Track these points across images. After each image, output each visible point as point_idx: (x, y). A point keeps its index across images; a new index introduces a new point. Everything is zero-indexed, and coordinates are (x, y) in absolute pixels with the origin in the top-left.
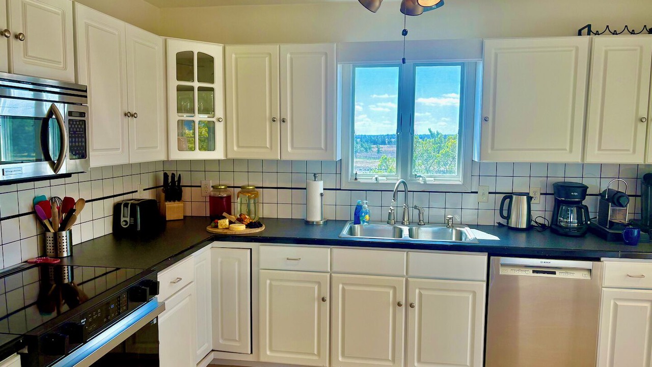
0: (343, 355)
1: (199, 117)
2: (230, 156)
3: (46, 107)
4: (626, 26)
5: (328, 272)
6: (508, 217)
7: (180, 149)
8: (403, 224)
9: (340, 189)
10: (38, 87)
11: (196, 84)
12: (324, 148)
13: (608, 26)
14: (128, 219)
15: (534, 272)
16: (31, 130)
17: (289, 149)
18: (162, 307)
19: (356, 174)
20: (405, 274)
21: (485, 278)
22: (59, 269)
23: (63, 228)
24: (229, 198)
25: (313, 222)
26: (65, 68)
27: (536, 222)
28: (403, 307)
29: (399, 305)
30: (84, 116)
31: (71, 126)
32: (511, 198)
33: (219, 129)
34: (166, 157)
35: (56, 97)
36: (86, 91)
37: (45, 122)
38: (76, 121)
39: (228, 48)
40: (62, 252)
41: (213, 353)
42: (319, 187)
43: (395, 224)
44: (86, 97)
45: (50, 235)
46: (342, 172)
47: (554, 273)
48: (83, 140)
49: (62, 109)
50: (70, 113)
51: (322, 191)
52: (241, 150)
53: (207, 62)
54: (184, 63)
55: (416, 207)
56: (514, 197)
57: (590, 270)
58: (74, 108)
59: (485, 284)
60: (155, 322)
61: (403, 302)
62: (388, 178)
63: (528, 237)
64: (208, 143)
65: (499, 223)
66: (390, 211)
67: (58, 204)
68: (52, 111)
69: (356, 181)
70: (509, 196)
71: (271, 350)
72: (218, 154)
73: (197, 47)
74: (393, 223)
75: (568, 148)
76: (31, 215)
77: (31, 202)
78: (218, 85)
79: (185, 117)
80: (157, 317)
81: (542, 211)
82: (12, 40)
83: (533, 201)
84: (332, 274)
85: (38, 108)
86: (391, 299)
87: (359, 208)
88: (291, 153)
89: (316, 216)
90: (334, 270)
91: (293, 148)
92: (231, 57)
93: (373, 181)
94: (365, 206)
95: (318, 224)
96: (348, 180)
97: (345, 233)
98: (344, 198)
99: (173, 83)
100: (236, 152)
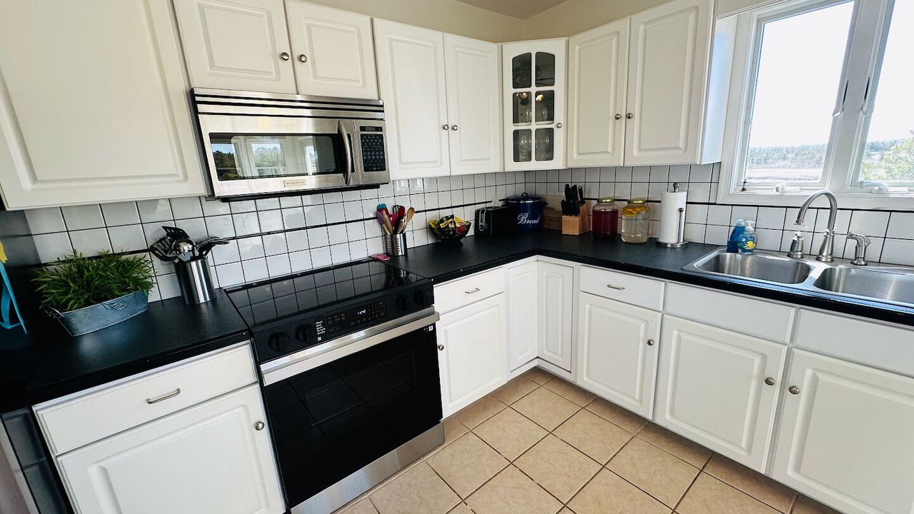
0: (672, 413)
1: (536, 125)
2: (571, 165)
5: (660, 312)
7: (516, 159)
8: (818, 259)
9: (715, 204)
11: (534, 89)
12: (683, 148)
14: (483, 224)
17: (635, 152)
19: (745, 182)
20: (787, 340)
23: (395, 232)
24: (615, 213)
25: (666, 244)
26: (363, 86)
28: (777, 388)
29: (769, 382)
30: (381, 131)
31: (365, 141)
33: (559, 137)
34: (502, 168)
36: (382, 106)
38: (371, 135)
39: (571, 38)
40: (397, 252)
41: (537, 359)
42: (679, 199)
43: (802, 257)
44: (383, 111)
45: (388, 237)
46: (720, 181)
48: (381, 153)
49: (354, 127)
50: (363, 128)
51: (684, 206)
52: (582, 157)
54: (521, 68)
55: (851, 236)
58: (366, 123)
60: (431, 329)
61: (778, 380)
62: (803, 188)
64: (548, 153)
66: (796, 239)
69: (743, 193)
71: (588, 375)
72: (557, 163)
74: (799, 257)
76: (375, 220)
78: (558, 88)
79: (522, 126)
80: (434, 325)
82: (298, 63)
84: (665, 315)
86: (756, 370)
87: (739, 231)
88: (637, 157)
89: (670, 236)
90: (669, 309)
91: (640, 150)
92: (575, 49)
93: (774, 192)
94: (750, 228)
95: (673, 247)
96: (728, 190)
97: (698, 264)
98: (720, 215)
99: (510, 91)
100: (577, 161)
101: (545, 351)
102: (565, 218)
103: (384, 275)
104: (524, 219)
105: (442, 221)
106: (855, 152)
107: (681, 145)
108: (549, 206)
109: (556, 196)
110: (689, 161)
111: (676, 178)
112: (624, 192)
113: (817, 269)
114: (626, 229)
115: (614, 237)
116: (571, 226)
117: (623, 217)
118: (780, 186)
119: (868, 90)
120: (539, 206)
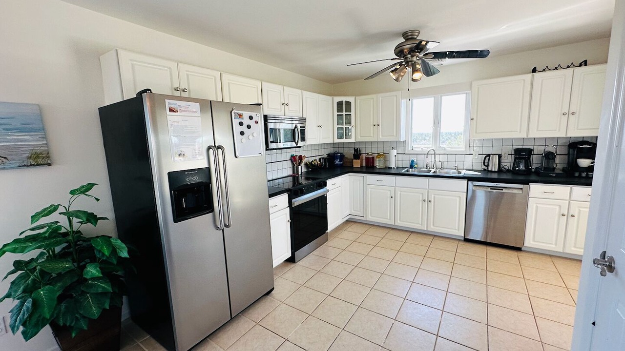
0: (400, 220)
1: (344, 126)
2: (357, 141)
3: (294, 125)
4: (559, 65)
5: (394, 187)
6: (488, 166)
7: (338, 138)
8: (433, 168)
9: (405, 154)
10: (292, 119)
11: (344, 113)
13: (547, 67)
14: (323, 164)
15: (491, 189)
16: (290, 133)
17: (381, 137)
18: (328, 191)
19: (412, 147)
20: (427, 188)
21: (466, 191)
22: (298, 178)
23: (299, 165)
24: (373, 158)
25: (392, 167)
26: (299, 113)
27: (504, 168)
28: (426, 202)
29: (424, 201)
31: (301, 131)
32: (490, 156)
33: (353, 130)
34: (333, 141)
35: (297, 122)
36: (305, 119)
37: (294, 130)
38: (303, 129)
39: (357, 97)
40: (299, 173)
41: (350, 216)
42: (395, 152)
44: (305, 121)
45: (295, 167)
46: (406, 146)
47: (502, 190)
48: (305, 135)
49: (299, 126)
50: (301, 127)
51: (396, 155)
53: (348, 104)
54: (340, 104)
55: (440, 161)
56: (491, 156)
57: (522, 189)
58: (302, 125)
59: (465, 194)
60: (326, 195)
61: (426, 200)
62: (427, 148)
63: (498, 175)
64: (348, 136)
65: (484, 169)
66: (427, 163)
67: (298, 157)
68: (296, 127)
69: (412, 150)
70: (489, 155)
71: (371, 216)
72: (352, 140)
73: (344, 99)
74: (428, 168)
75: (519, 131)
76: (290, 161)
77: (290, 156)
78: (353, 113)
79: (340, 126)
81: (507, 163)
82: (285, 106)
83: (502, 158)
84: (396, 187)
85: (292, 126)
86: (421, 199)
87: (413, 161)
88: (381, 138)
89: (393, 165)
90: (397, 185)
91: (382, 136)
92: (358, 102)
93: (420, 150)
94: (415, 160)
95: (394, 168)
96: (408, 150)
97: (403, 171)
98: (406, 157)
99: (336, 113)
100: (360, 139)
101: (353, 211)
102: (354, 160)
103: (292, 183)
104: (337, 162)
105: (312, 161)
106: (438, 137)
107: (395, 135)
108: (346, 156)
109: (349, 153)
110: (397, 140)
111: (393, 145)
112: (375, 151)
113: (433, 171)
114: (378, 164)
115: (373, 167)
116: (357, 164)
117: (377, 159)
118: (422, 148)
119: (439, 122)
120: (342, 157)
